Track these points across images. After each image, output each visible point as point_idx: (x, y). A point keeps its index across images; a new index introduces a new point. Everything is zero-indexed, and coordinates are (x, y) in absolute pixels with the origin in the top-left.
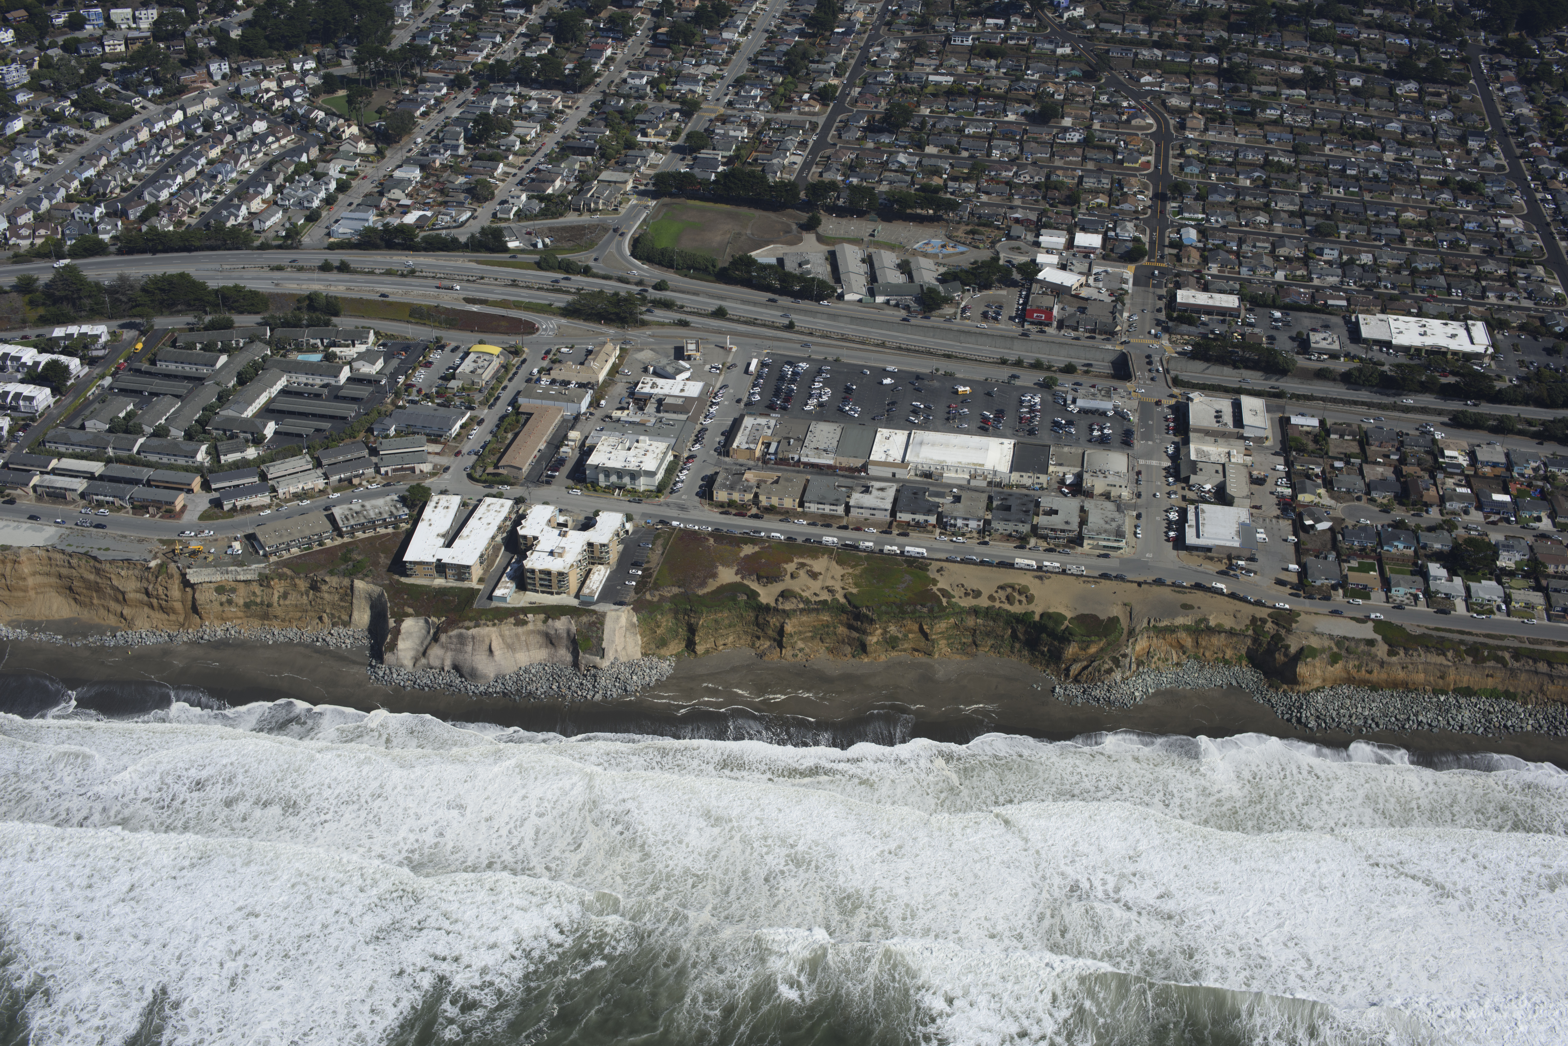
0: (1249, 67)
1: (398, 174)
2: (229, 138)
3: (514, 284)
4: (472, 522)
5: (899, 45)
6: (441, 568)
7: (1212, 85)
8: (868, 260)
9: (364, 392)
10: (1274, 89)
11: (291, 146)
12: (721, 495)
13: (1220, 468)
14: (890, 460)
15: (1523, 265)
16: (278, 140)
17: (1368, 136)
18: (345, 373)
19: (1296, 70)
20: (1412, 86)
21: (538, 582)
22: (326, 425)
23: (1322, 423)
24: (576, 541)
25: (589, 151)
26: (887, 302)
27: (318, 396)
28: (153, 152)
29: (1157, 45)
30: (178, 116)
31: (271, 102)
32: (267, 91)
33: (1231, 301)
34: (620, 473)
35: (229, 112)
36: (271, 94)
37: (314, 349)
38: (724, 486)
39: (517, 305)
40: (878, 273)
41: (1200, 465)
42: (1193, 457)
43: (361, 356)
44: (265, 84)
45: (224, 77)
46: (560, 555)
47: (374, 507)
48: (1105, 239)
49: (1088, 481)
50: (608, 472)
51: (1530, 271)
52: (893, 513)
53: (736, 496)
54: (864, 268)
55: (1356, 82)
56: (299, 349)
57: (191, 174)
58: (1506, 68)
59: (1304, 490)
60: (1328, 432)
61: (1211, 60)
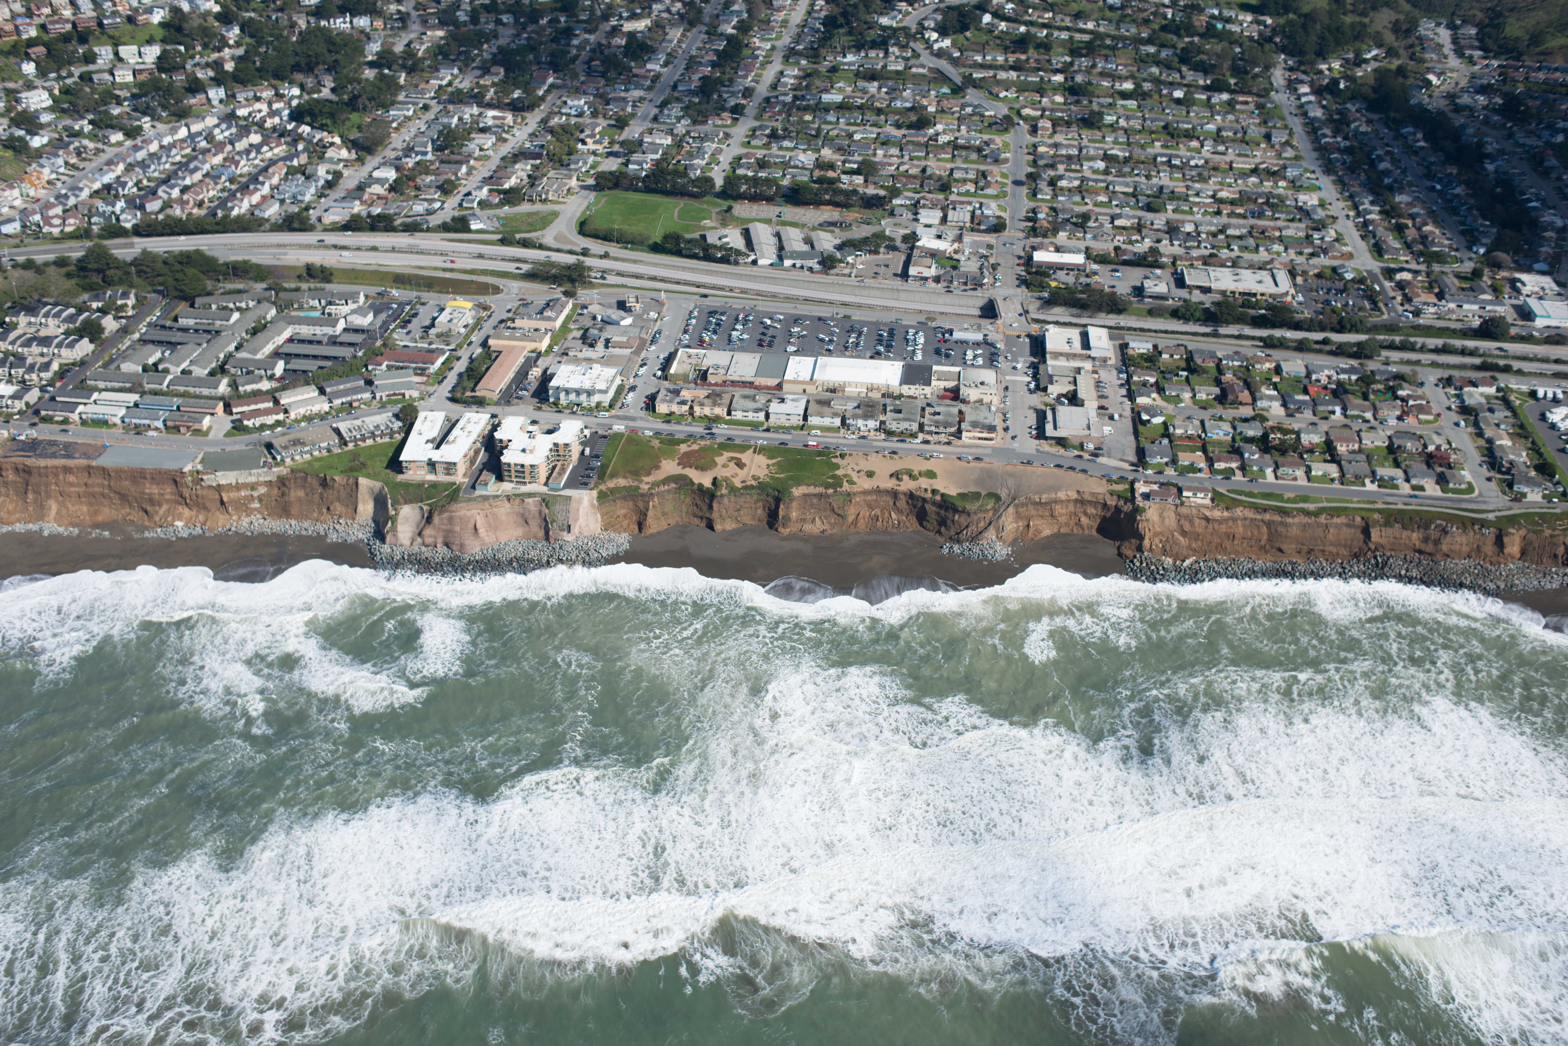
0: (1090, 83)
1: (377, 174)
2: (229, 148)
3: (481, 256)
4: (455, 432)
5: (796, 72)
6: (432, 465)
7: (1059, 99)
8: (778, 235)
9: (358, 338)
10: (1110, 100)
11: (283, 154)
12: (662, 408)
13: (1072, 380)
14: (801, 379)
15: (1317, 229)
16: (271, 149)
17: (1189, 135)
18: (341, 325)
19: (1128, 86)
20: (1225, 96)
21: (513, 474)
22: (328, 364)
23: (1155, 347)
24: (544, 442)
25: (538, 156)
26: (794, 265)
27: (319, 342)
28: (164, 159)
29: (1013, 68)
30: (183, 133)
31: (263, 120)
32: (260, 111)
33: (1078, 259)
34: (578, 392)
35: (228, 128)
36: (263, 114)
37: (313, 308)
38: (664, 401)
39: (484, 272)
40: (785, 244)
41: (1055, 377)
42: (1050, 371)
43: (353, 312)
44: (258, 106)
45: (221, 101)
46: (531, 451)
47: (372, 422)
48: (973, 216)
49: (964, 392)
50: (567, 392)
51: (1323, 233)
52: (805, 418)
53: (675, 408)
54: (774, 240)
55: (1178, 94)
56: (301, 308)
57: (198, 176)
58: (1302, 82)
59: (1141, 395)
60: (1160, 353)
61: (1059, 78)
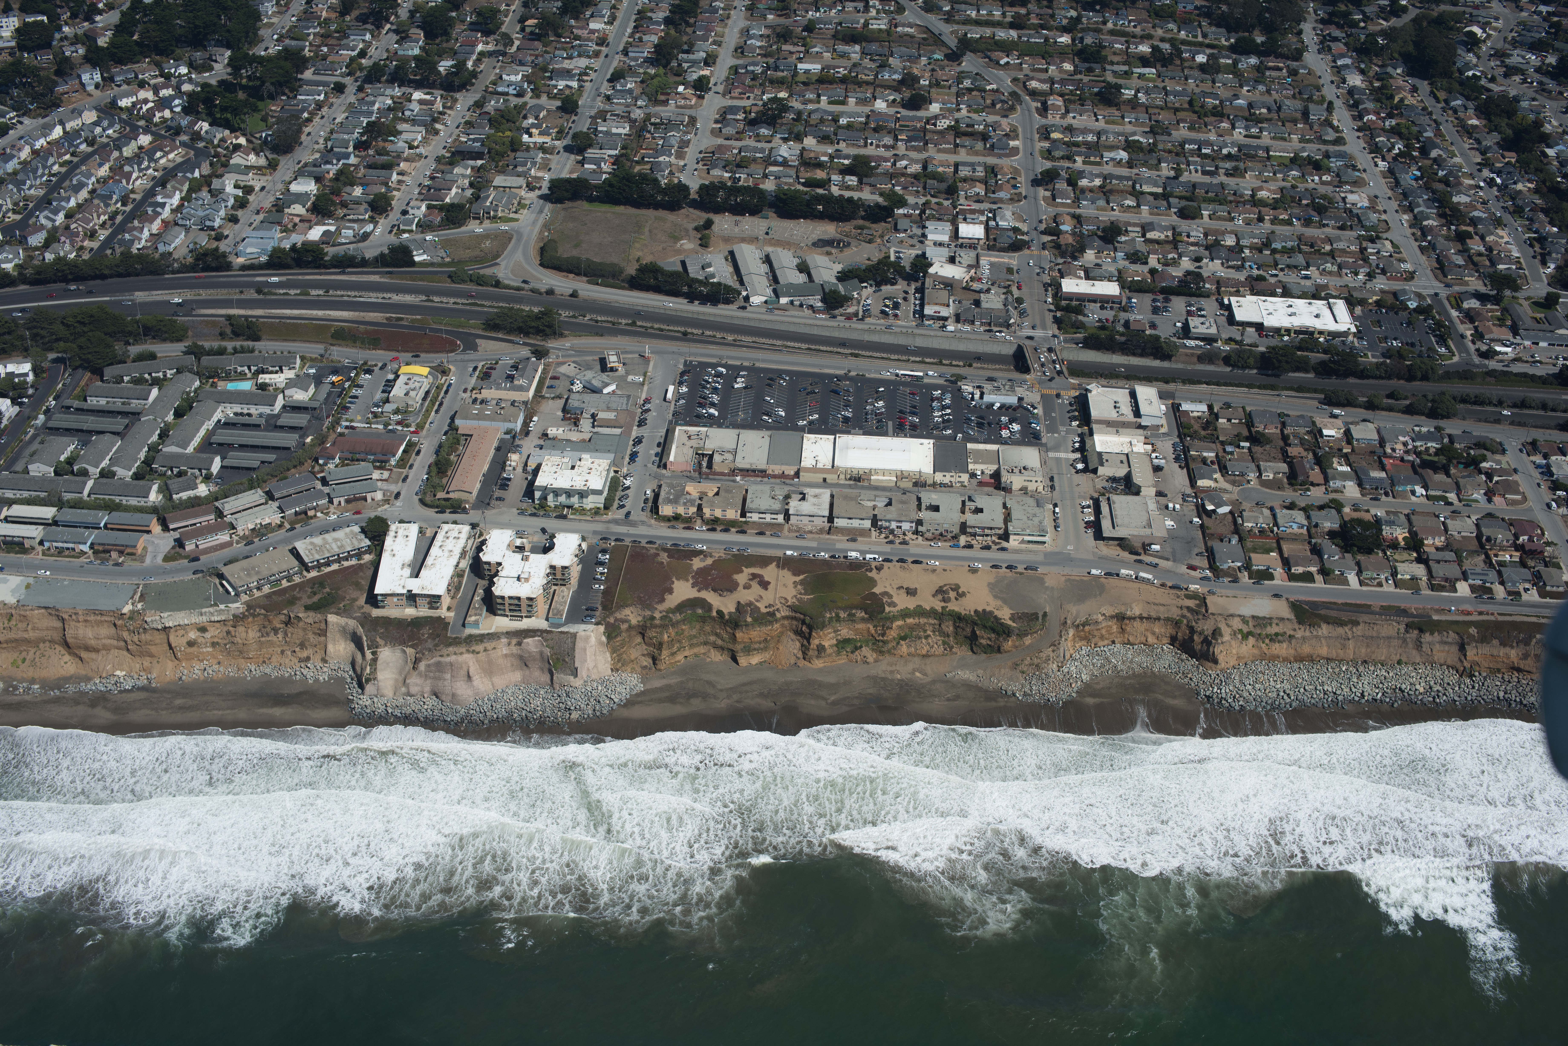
0: (1101, 47)
1: (294, 188)
2: (116, 154)
4: (434, 551)
5: (763, 31)
6: (412, 598)
7: (1068, 67)
8: (768, 260)
9: (301, 420)
10: (1126, 68)
11: (179, 160)
12: (666, 510)
13: (1124, 458)
14: (820, 465)
15: (1372, 240)
16: (166, 154)
17: (1219, 113)
18: (280, 402)
19: (1144, 48)
20: (1253, 60)
21: (507, 607)
22: (271, 457)
23: (1210, 407)
24: (538, 565)
25: (478, 156)
26: (792, 302)
27: (257, 426)
28: (40, 172)
29: (1012, 26)
30: (58, 132)
31: (151, 113)
32: (146, 101)
33: (1111, 289)
34: (569, 493)
35: (110, 126)
36: (151, 105)
37: (242, 377)
38: (669, 501)
40: (778, 273)
41: (1105, 457)
42: (1098, 449)
43: (291, 383)
44: (143, 94)
45: (97, 86)
46: (527, 580)
47: (336, 540)
48: (987, 229)
49: (1005, 478)
50: (557, 492)
51: (1378, 246)
52: (831, 519)
53: (681, 510)
54: (765, 268)
55: (1201, 59)
56: (228, 377)
57: (84, 194)
58: (1336, 39)
59: (1203, 477)
60: (1217, 417)
61: (1065, 39)
